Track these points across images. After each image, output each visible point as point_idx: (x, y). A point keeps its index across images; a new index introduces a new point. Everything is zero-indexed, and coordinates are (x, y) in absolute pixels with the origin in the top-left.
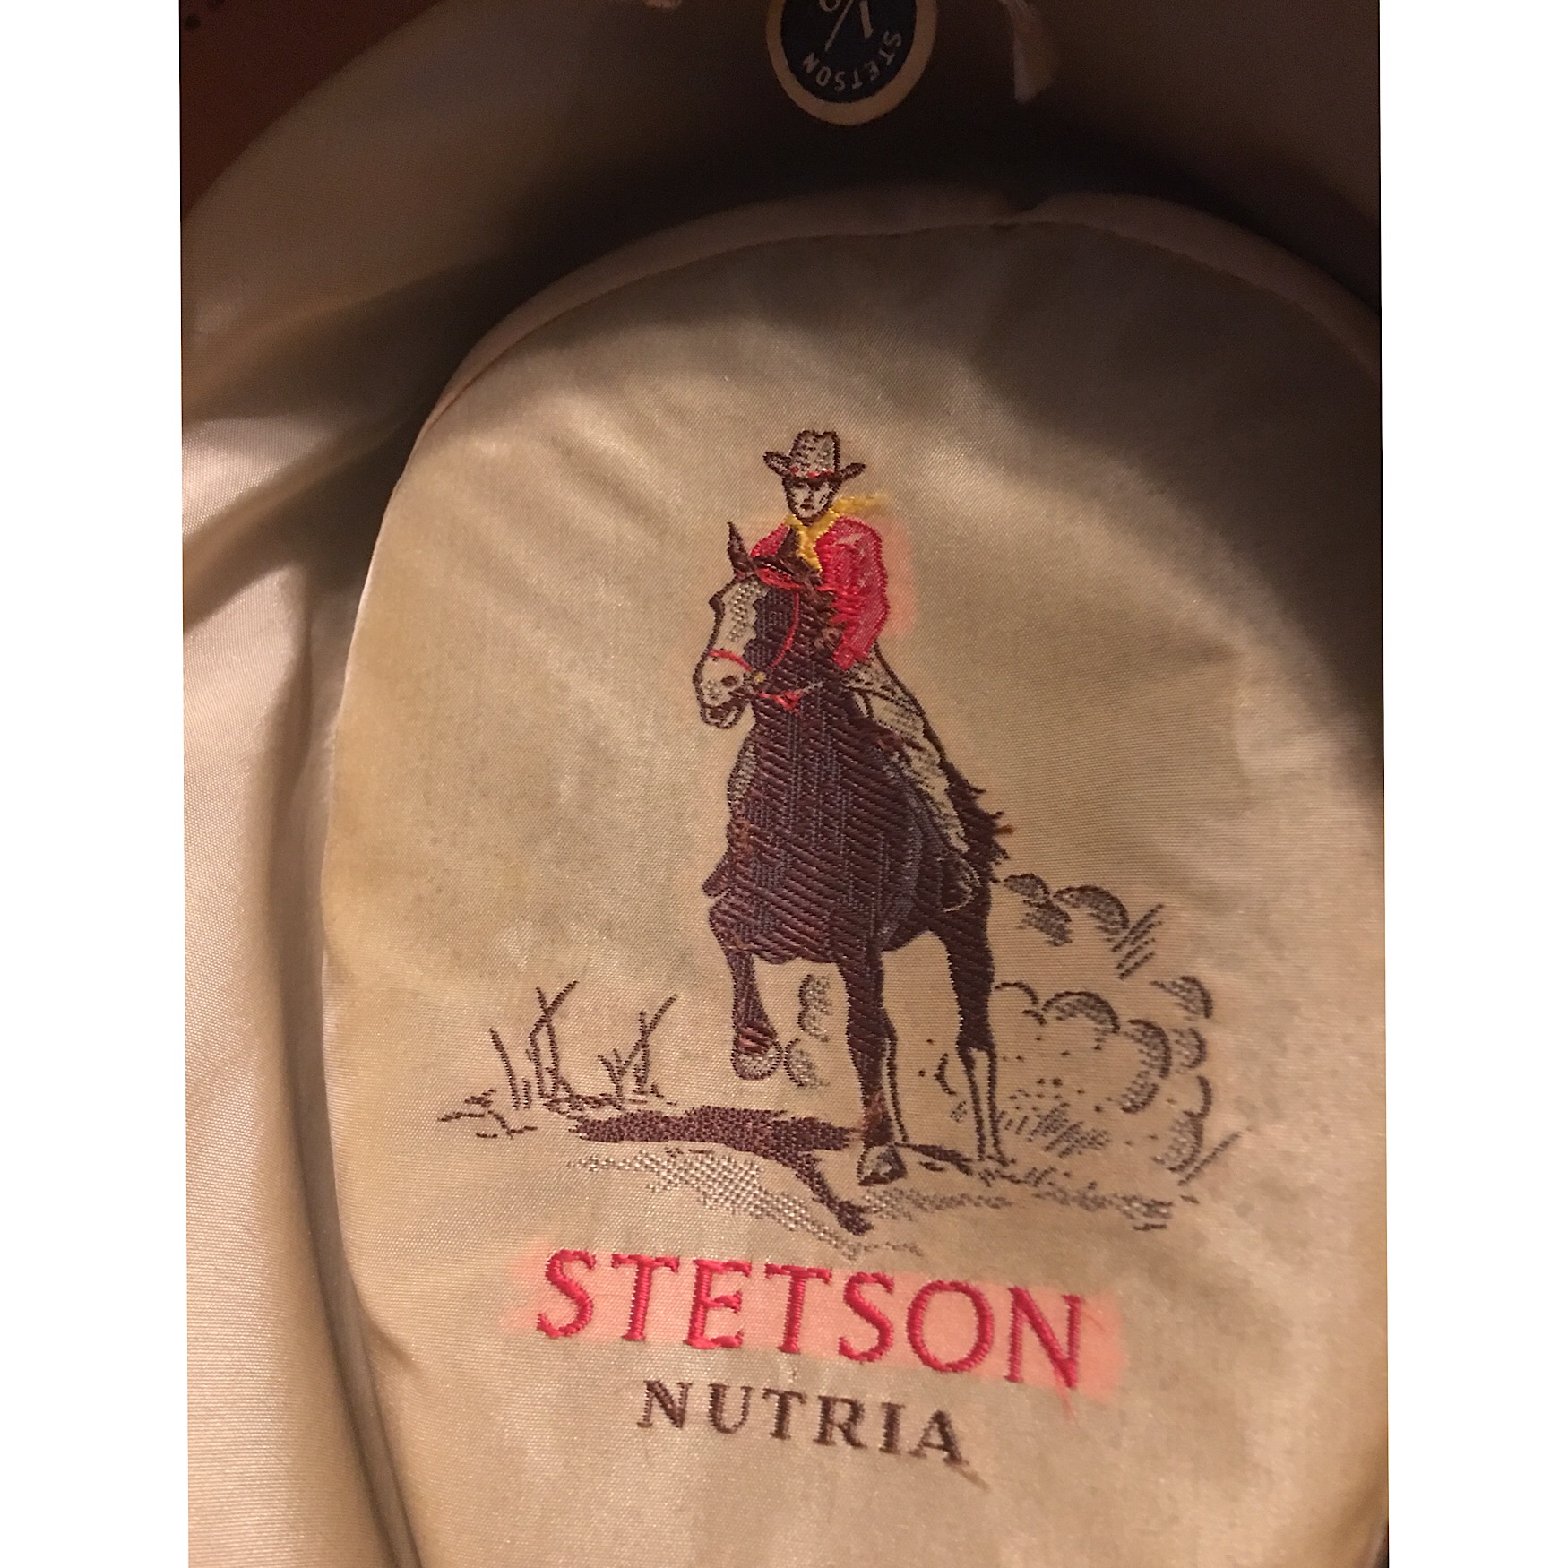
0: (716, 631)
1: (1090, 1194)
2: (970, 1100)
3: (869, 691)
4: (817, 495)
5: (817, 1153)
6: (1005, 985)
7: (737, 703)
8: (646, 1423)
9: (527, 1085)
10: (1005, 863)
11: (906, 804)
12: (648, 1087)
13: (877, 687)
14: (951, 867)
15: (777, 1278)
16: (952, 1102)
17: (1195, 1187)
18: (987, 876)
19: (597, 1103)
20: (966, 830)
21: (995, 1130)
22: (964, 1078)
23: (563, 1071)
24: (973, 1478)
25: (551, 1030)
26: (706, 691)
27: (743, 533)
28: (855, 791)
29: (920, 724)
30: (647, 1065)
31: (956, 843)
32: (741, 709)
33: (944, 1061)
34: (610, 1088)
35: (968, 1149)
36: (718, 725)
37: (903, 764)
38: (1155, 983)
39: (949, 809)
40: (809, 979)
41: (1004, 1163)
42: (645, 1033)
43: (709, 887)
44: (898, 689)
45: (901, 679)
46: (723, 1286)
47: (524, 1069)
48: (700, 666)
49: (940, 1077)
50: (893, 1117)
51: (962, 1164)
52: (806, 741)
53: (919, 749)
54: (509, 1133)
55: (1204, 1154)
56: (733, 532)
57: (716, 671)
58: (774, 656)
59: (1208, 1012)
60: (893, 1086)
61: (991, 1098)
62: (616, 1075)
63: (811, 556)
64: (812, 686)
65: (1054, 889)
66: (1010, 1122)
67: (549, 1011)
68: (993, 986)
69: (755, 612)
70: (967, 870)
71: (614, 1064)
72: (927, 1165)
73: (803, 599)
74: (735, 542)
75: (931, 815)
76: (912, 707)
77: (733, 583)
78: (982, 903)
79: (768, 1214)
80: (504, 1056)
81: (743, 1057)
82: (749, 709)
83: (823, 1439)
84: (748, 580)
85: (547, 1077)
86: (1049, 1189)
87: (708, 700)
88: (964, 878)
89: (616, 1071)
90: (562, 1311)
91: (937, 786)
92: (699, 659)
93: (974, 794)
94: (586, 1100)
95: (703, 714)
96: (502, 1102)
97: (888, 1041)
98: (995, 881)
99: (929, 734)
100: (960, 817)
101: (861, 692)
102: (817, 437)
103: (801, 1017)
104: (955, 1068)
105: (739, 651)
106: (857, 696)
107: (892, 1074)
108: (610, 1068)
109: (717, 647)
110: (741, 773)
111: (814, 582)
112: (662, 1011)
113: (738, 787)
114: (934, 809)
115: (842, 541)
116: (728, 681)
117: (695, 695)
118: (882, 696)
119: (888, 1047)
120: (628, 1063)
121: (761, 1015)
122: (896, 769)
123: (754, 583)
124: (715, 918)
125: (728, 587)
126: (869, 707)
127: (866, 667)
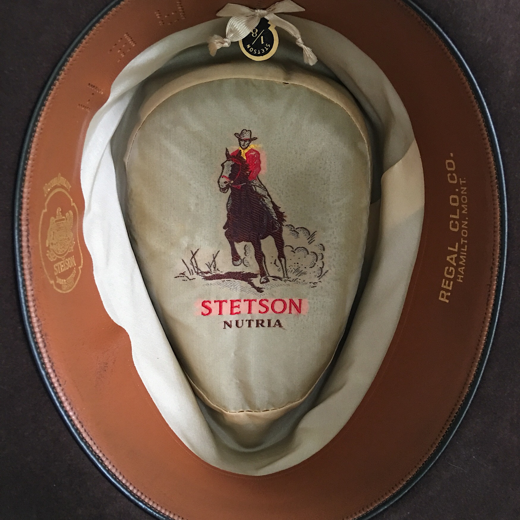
0: (223, 172)
1: (304, 282)
2: (281, 268)
3: (255, 185)
4: (246, 143)
6: (287, 246)
7: (228, 187)
8: (225, 328)
9: (192, 271)
11: (264, 209)
12: (216, 269)
13: (257, 185)
14: (274, 223)
15: (246, 302)
16: (278, 268)
17: (321, 280)
18: (282, 224)
19: (207, 273)
20: (277, 215)
21: (286, 273)
22: (280, 263)
23: (199, 267)
24: (284, 329)
25: (195, 259)
26: (221, 185)
27: (229, 150)
29: (267, 193)
30: (215, 265)
32: (228, 189)
33: (276, 260)
34: (209, 270)
35: (281, 276)
36: (224, 192)
37: (263, 201)
38: (315, 245)
39: (273, 211)
40: (246, 246)
41: (288, 278)
42: (214, 258)
43: (224, 228)
44: (262, 185)
45: (263, 183)
46: (235, 304)
47: (191, 267)
49: (275, 263)
50: (266, 270)
51: (280, 278)
52: (242, 196)
53: (267, 198)
54: (190, 280)
55: (323, 274)
56: (227, 150)
57: (223, 180)
58: (235, 178)
59: (324, 250)
60: (266, 266)
61: (285, 267)
62: (209, 267)
63: (244, 156)
64: (243, 184)
65: (296, 228)
66: (289, 271)
67: (194, 255)
68: (284, 246)
69: (231, 168)
70: (277, 223)
71: (209, 265)
72: (273, 280)
73: (242, 166)
74: (227, 152)
75: (269, 212)
76: (265, 189)
77: (227, 161)
78: (281, 230)
79: (243, 291)
80: (185, 264)
81: (234, 262)
82: (230, 190)
83: (257, 326)
84: (230, 160)
85: (196, 269)
86: (297, 282)
87: (221, 187)
88: (277, 225)
89: (209, 266)
90: (206, 311)
91: (270, 206)
92: (219, 178)
93: (278, 208)
94: (205, 272)
95: (220, 190)
96: (187, 274)
97: (263, 257)
98: (284, 226)
99: (269, 195)
100: (275, 212)
101: (254, 186)
103: (245, 253)
104: (278, 261)
105: (227, 176)
106: (253, 186)
107: (265, 263)
108: (208, 266)
109: (223, 175)
110: (229, 203)
111: (244, 162)
112: (217, 253)
113: (229, 206)
114: (270, 211)
115: (251, 154)
116: (225, 182)
117: (218, 186)
118: (259, 187)
119: (264, 259)
120: (211, 265)
121: (237, 254)
122: (261, 202)
123: (231, 161)
124: (226, 234)
125: (225, 162)
126: (256, 189)
127: (255, 181)
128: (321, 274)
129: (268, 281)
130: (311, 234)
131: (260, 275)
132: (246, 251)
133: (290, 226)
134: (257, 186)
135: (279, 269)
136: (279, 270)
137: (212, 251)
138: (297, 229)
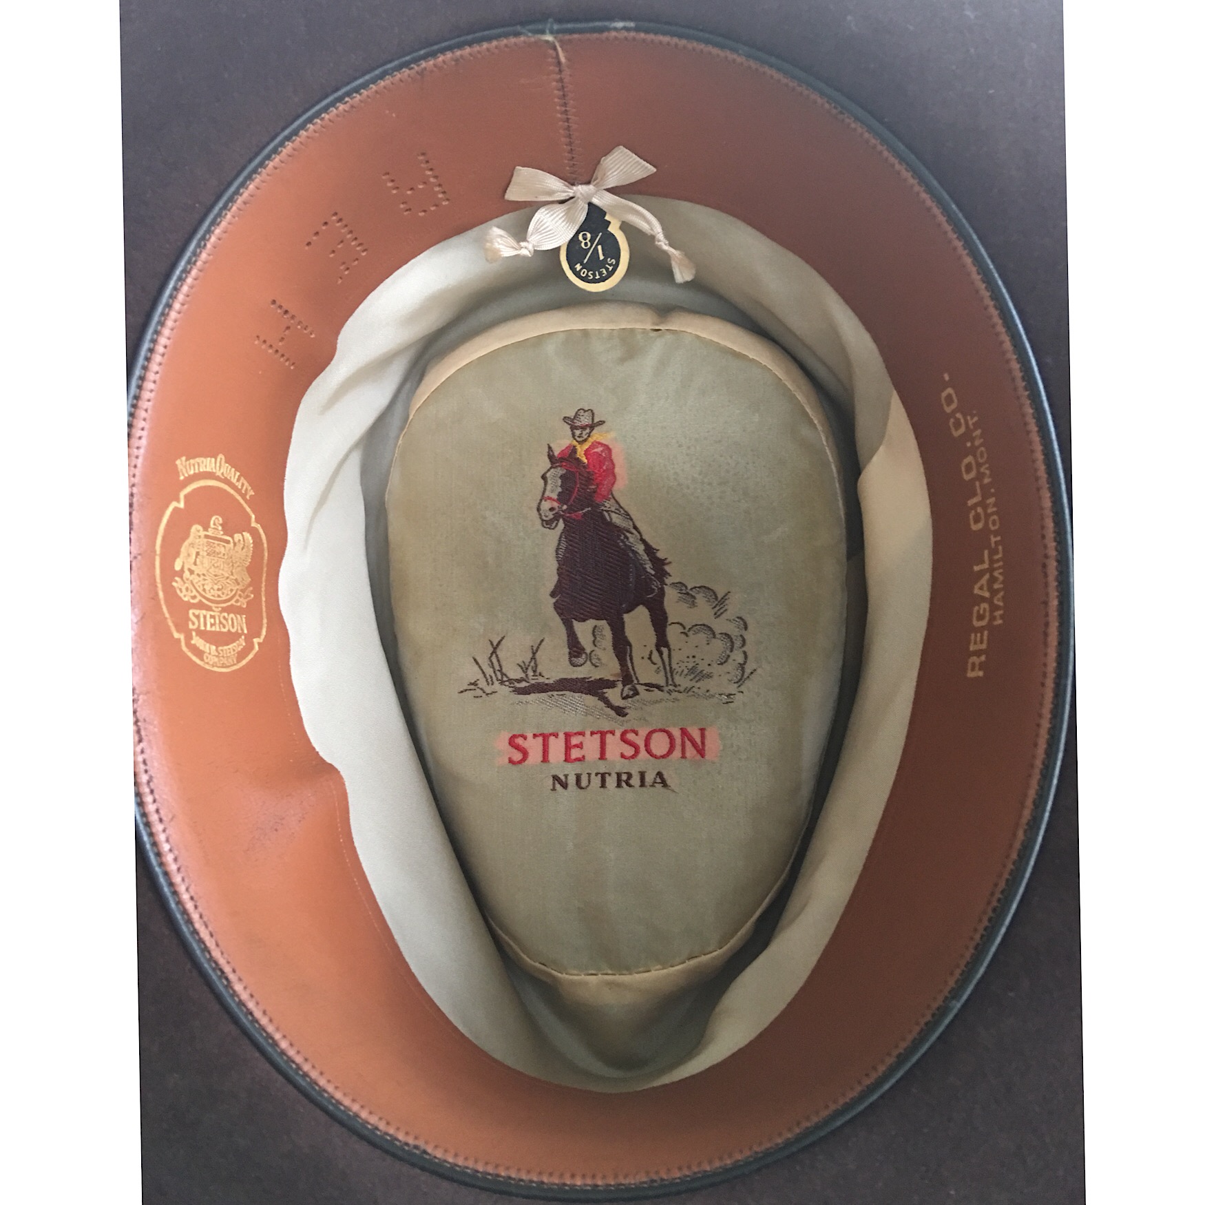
0: (545, 489)
1: (708, 694)
2: (662, 667)
3: (609, 511)
4: (584, 433)
5: (605, 690)
6: (672, 623)
7: (557, 518)
8: (554, 789)
9: (491, 677)
10: (670, 578)
11: (628, 555)
12: (538, 674)
13: (613, 509)
14: (648, 580)
15: (595, 736)
16: (655, 667)
17: (742, 689)
18: (663, 583)
19: (519, 681)
20: (653, 565)
21: (672, 675)
22: (659, 658)
23: (504, 670)
24: (673, 791)
25: (497, 655)
26: (543, 514)
27: (554, 448)
28: (607, 551)
29: (631, 523)
30: (536, 665)
31: (649, 570)
32: (558, 521)
33: (651, 652)
34: (523, 675)
35: (662, 682)
36: (549, 528)
37: (625, 540)
38: (727, 620)
39: (645, 557)
40: (596, 626)
41: (675, 686)
42: (534, 653)
43: (553, 594)
44: (621, 510)
45: (622, 505)
46: (574, 741)
47: (489, 671)
48: (540, 503)
49: (650, 658)
50: (632, 672)
51: (659, 688)
52: (585, 533)
53: (632, 533)
54: (487, 695)
55: (745, 676)
56: (550, 448)
57: (546, 505)
58: (570, 499)
59: (746, 628)
60: (632, 663)
61: (670, 664)
63: (582, 457)
64: (586, 510)
65: (689, 588)
66: (677, 672)
67: (495, 648)
68: (668, 623)
69: (560, 480)
70: (655, 581)
71: (523, 666)
72: (647, 690)
73: (580, 474)
74: (551, 452)
75: (639, 560)
76: (628, 517)
77: (551, 468)
78: (662, 593)
79: (589, 714)
80: (479, 666)
81: (573, 659)
82: (561, 521)
83: (619, 785)
84: (557, 467)
85: (498, 673)
86: (693, 693)
87: (544, 518)
88: (653, 584)
89: (524, 669)
90: (517, 756)
91: (640, 548)
92: (538, 501)
93: (655, 551)
94: (515, 680)
95: (542, 524)
96: (482, 683)
97: (628, 647)
98: (666, 585)
99: (635, 528)
100: (650, 560)
101: (607, 511)
102: (585, 411)
103: (594, 642)
104: (656, 656)
105: (555, 496)
106: (605, 512)
107: (631, 659)
108: (522, 668)
109: (546, 496)
110: (560, 547)
111: (584, 467)
112: (540, 644)
113: (560, 553)
114: (639, 557)
115: (596, 450)
116: (552, 509)
117: (538, 516)
118: (615, 513)
119: (629, 650)
120: (529, 665)
121: (578, 643)
122: (622, 541)
123: (559, 468)
124: (557, 607)
125: (549, 470)
126: (610, 517)
127: (608, 502)
128: (743, 675)
129: (636, 693)
130: (719, 599)
131: (620, 683)
132: (595, 638)
133: (678, 585)
134: (612, 512)
135: (658, 668)
136: (657, 671)
137: (529, 640)
138: (691, 589)
